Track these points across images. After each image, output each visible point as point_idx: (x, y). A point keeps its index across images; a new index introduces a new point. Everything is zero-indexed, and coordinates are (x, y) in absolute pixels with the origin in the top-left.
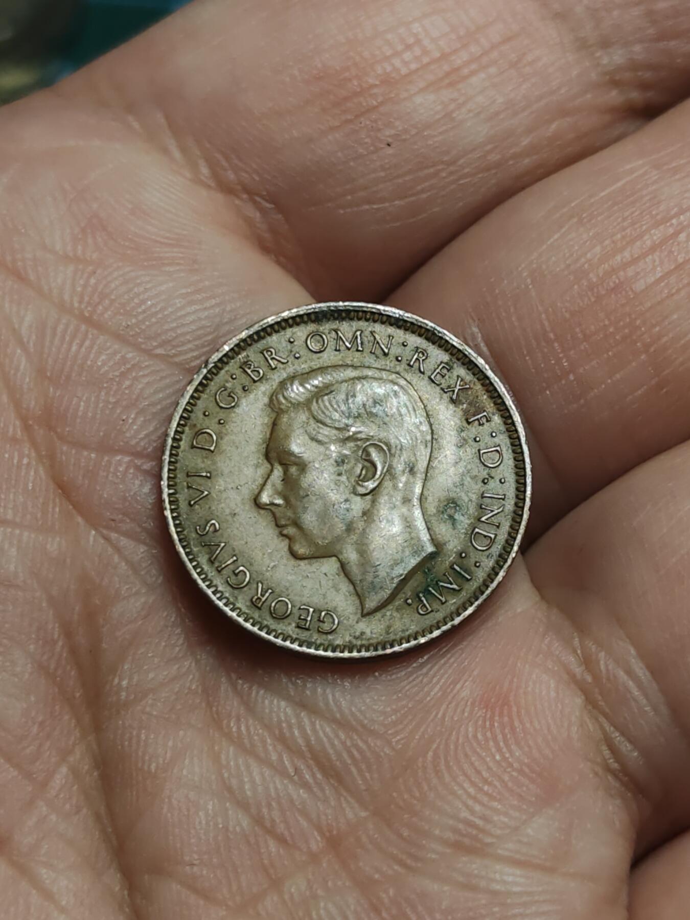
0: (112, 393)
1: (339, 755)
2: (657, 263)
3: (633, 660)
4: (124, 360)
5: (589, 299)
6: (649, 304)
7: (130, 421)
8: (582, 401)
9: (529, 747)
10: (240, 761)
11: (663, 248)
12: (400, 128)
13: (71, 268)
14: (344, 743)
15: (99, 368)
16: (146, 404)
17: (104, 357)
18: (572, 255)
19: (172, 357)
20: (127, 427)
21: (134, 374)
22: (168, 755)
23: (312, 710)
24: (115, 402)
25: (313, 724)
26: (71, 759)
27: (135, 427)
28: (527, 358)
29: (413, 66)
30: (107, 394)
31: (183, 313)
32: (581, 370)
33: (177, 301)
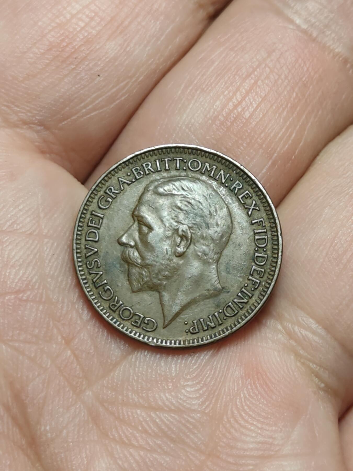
12: (102, 65)
18: (205, 109)
29: (98, 28)
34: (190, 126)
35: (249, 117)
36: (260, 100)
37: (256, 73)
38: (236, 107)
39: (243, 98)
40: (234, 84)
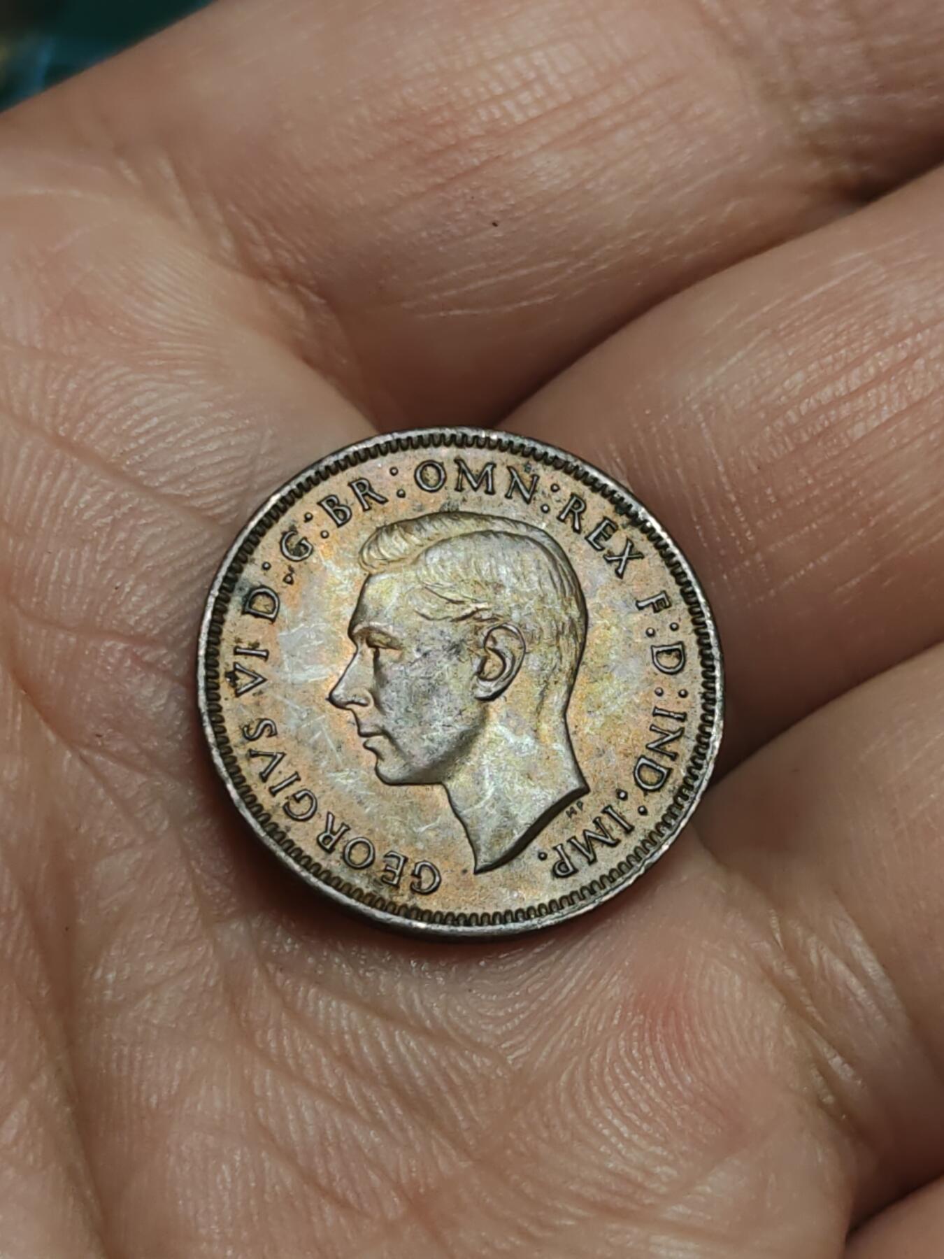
0: (100, 548)
1: (430, 1081)
2: (883, 400)
3: (859, 949)
4: (116, 503)
6: (871, 458)
7: (127, 589)
8: (772, 592)
9: (706, 1070)
10: (282, 1091)
11: (893, 378)
12: (512, 201)
13: (40, 365)
14: (435, 1062)
15: (81, 512)
16: (150, 564)
17: (88, 497)
19: (188, 498)
20: (122, 598)
21: (132, 522)
22: (175, 1083)
23: (390, 1017)
24: (104, 563)
25: (391, 1037)
26: (34, 1087)
27: (134, 599)
28: (698, 527)
30: (94, 550)
31: (203, 436)
32: (772, 549)
33: (195, 419)
37: (919, 337)
39: (864, 388)
40: (854, 346)
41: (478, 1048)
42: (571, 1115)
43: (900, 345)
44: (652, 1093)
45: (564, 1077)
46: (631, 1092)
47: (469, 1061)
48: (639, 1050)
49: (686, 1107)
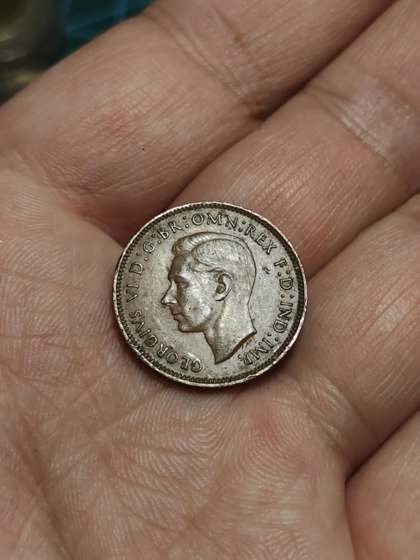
0: (23, 305)
4: (25, 288)
5: (264, 205)
7: (36, 318)
9: (286, 444)
12: (148, 140)
15: (13, 294)
16: (43, 307)
17: (14, 288)
18: (250, 185)
20: (35, 322)
21: (32, 293)
24: (25, 310)
29: (148, 109)
30: (21, 307)
34: (234, 198)
35: (289, 198)
36: (301, 184)
37: (300, 159)
38: (278, 187)
39: (286, 181)
41: (203, 455)
42: (241, 472)
43: (295, 163)
44: (269, 457)
45: (236, 459)
46: (261, 459)
47: (201, 461)
48: (260, 443)
49: (282, 459)
